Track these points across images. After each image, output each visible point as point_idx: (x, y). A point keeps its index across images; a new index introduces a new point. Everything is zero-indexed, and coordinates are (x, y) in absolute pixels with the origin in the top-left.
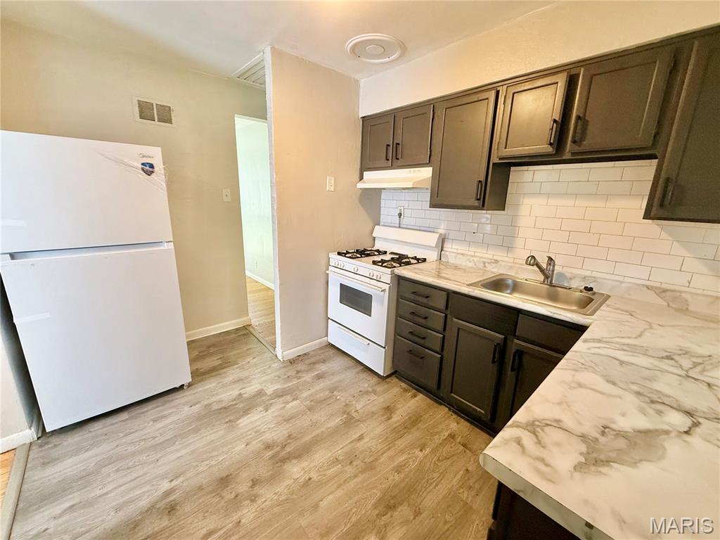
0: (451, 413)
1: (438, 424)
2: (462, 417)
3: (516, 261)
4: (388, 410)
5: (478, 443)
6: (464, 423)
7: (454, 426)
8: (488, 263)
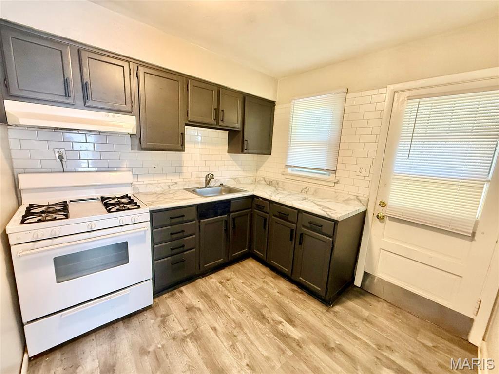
0: (203, 278)
1: (211, 286)
2: (209, 275)
3: (185, 180)
4: (190, 309)
5: (227, 275)
6: (213, 275)
7: (213, 280)
8: (172, 185)
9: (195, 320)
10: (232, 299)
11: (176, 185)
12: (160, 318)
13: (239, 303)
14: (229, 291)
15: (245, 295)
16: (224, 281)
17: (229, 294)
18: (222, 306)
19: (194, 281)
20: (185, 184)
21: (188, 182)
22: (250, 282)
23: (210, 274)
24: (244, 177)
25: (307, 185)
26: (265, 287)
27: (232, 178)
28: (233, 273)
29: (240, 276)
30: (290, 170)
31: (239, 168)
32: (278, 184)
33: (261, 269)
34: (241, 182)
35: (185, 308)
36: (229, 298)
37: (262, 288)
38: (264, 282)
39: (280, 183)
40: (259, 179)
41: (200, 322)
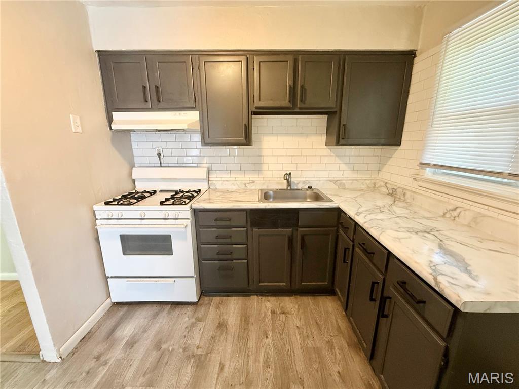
0: (260, 297)
1: (260, 311)
2: (268, 296)
3: (265, 179)
4: (222, 326)
5: (288, 306)
6: (272, 299)
7: (268, 305)
8: (249, 184)
9: (215, 341)
10: (269, 340)
11: (253, 184)
12: (193, 320)
13: (272, 353)
14: (273, 330)
15: (288, 346)
16: (278, 313)
17: (270, 334)
18: (252, 343)
19: (249, 296)
20: (264, 184)
21: (268, 182)
22: (309, 332)
23: (271, 296)
24: (353, 180)
25: (459, 204)
26: (325, 352)
27: (330, 181)
28: (297, 307)
29: (302, 316)
30: (428, 173)
31: (343, 167)
32: (404, 194)
33: (339, 320)
34: (346, 187)
35: (218, 322)
36: (267, 337)
37: (317, 351)
38: (328, 342)
39: (408, 194)
40: (379, 185)
41: (217, 348)
